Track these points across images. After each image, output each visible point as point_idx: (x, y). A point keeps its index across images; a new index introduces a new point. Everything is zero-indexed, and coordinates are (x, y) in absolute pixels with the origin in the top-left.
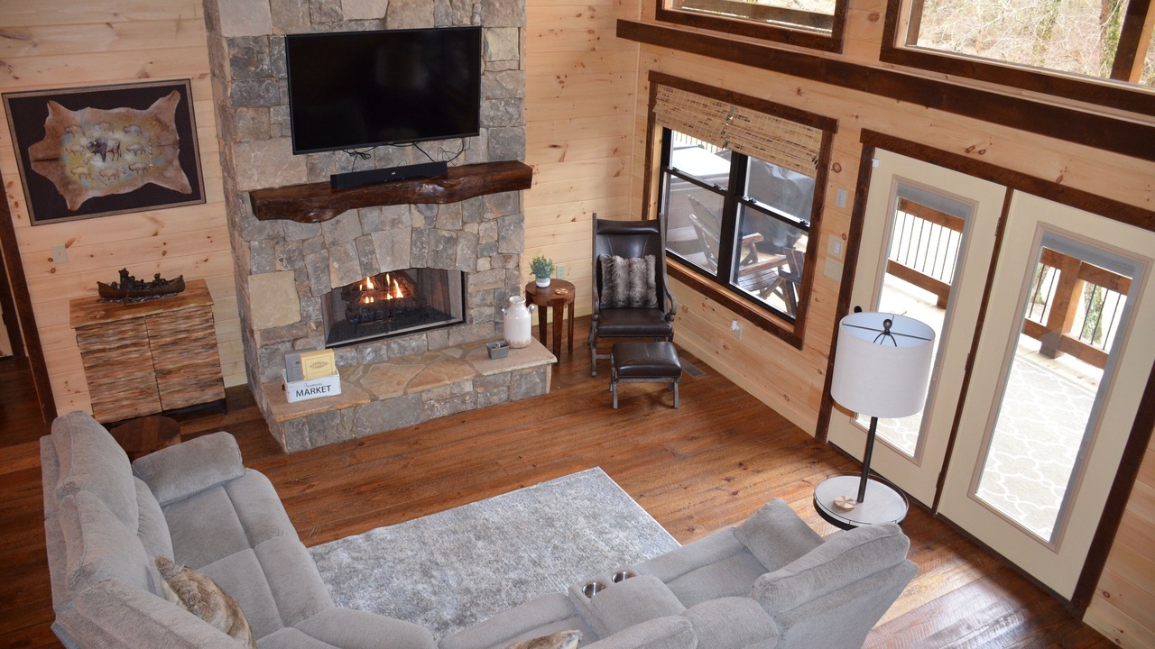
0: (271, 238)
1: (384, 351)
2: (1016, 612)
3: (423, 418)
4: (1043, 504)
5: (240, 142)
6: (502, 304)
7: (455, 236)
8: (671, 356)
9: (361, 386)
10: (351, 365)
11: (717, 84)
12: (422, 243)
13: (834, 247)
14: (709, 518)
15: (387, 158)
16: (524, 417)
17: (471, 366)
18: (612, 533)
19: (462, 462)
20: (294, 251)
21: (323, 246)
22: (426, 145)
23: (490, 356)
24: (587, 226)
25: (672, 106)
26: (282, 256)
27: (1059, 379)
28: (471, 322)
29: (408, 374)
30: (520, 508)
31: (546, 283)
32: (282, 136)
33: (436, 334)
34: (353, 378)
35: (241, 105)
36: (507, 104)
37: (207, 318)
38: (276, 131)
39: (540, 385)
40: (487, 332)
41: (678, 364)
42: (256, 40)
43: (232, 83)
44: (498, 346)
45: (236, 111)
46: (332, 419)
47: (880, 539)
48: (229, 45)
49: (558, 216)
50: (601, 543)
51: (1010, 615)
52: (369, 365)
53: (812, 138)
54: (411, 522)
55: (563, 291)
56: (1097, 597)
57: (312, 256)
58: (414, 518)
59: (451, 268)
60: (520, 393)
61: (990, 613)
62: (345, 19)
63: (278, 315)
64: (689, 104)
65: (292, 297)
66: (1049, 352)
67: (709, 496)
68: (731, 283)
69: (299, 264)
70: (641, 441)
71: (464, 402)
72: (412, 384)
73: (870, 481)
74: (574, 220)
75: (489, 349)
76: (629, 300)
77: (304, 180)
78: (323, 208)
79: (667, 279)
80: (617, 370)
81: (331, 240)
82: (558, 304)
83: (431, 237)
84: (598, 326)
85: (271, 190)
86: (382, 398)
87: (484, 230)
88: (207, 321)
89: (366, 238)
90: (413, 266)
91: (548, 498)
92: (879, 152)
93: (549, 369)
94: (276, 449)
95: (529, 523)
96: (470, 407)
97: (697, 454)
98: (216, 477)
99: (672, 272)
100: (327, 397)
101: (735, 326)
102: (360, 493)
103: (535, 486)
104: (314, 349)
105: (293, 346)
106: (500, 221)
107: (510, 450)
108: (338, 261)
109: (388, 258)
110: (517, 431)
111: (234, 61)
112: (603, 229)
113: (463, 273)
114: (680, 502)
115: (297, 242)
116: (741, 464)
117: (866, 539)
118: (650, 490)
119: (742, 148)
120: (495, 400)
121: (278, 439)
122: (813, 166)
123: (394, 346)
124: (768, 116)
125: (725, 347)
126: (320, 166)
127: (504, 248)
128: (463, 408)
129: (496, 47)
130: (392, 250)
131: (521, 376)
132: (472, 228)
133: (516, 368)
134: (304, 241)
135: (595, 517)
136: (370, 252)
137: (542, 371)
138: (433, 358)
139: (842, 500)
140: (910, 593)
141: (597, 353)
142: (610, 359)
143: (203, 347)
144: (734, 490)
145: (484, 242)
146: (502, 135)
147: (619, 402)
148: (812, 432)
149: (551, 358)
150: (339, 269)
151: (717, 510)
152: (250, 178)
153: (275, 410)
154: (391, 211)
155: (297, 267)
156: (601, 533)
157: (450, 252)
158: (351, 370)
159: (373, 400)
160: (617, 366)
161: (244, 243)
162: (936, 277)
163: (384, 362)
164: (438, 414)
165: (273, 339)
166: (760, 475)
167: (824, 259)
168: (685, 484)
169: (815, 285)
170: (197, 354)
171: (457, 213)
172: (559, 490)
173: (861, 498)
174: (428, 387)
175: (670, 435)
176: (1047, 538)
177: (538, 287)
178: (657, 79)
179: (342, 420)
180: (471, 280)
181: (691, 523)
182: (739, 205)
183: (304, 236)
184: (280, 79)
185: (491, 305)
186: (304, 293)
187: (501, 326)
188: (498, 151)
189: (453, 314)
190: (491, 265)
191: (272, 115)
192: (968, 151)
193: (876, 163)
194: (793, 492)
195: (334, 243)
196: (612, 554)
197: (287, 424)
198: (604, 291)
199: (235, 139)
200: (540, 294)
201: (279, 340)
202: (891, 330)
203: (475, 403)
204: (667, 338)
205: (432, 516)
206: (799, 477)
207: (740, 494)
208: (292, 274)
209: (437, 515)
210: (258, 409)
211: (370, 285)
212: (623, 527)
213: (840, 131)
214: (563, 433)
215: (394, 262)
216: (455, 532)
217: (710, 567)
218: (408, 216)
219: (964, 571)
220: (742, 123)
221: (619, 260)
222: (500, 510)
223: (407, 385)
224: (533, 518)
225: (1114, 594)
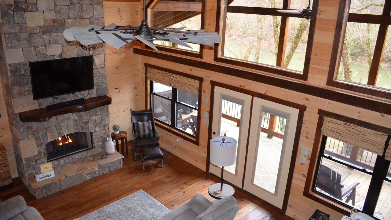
0: (26, 128)
1: (67, 161)
2: (268, 215)
3: (83, 181)
4: (272, 182)
5: (15, 97)
6: (104, 141)
7: (88, 121)
8: (159, 152)
9: (61, 173)
10: (56, 166)
11: (166, 67)
12: (77, 124)
13: (205, 115)
14: (178, 201)
15: (64, 98)
16: (116, 176)
17: (97, 162)
18: (149, 210)
19: (98, 194)
20: (35, 131)
21: (45, 128)
22: (76, 94)
23: (102, 158)
24: (129, 113)
25: (152, 74)
26: (31, 133)
27: (274, 145)
28: (95, 148)
29: (76, 167)
30: (119, 206)
31: (118, 132)
32: (29, 94)
33: (84, 153)
34: (58, 171)
35: (15, 85)
36: (102, 78)
37: (5, 156)
38: (27, 93)
39: (119, 166)
40: (100, 150)
41: (162, 154)
42: (19, 64)
43: (11, 78)
44: (104, 154)
45: (12, 87)
46: (53, 185)
47: (228, 201)
48: (9, 66)
49: (119, 110)
50: (146, 213)
51: (266, 216)
52: (62, 166)
53: (196, 83)
54: (85, 216)
55: (123, 135)
56: (288, 207)
57: (41, 132)
58: (85, 214)
59: (87, 131)
60: (113, 169)
61: (261, 216)
62: (48, 55)
63: (30, 153)
64: (158, 73)
65: (35, 146)
66: (270, 137)
67: (177, 194)
68: (175, 127)
69: (37, 135)
70: (154, 179)
71: (95, 174)
72: (78, 170)
73: (224, 184)
74: (124, 111)
75: (102, 156)
76: (144, 135)
77: (37, 108)
78: (45, 117)
79: (155, 127)
80: (143, 158)
81: (47, 126)
82: (122, 139)
83: (80, 122)
84: (135, 145)
85: (26, 112)
86: (69, 176)
87: (98, 118)
88: (5, 157)
89: (59, 124)
90: (75, 132)
91: (127, 201)
92: (216, 87)
93: (122, 160)
94: (34, 198)
95: (123, 210)
96: (97, 175)
97: (171, 182)
98: (18, 211)
99: (157, 125)
100: (50, 178)
101: (178, 140)
102: (66, 209)
103: (123, 199)
104: (44, 163)
105: (36, 162)
106: (102, 115)
107: (113, 188)
108: (50, 133)
109: (67, 130)
110: (114, 181)
111: (11, 71)
112: (134, 113)
113: (91, 132)
114: (169, 197)
115: (36, 128)
116: (185, 183)
117: (224, 201)
118: (159, 195)
119: (175, 86)
120: (105, 172)
121: (34, 194)
122: (197, 92)
123: (70, 158)
124: (183, 77)
125: (175, 147)
126: (42, 103)
127: (104, 123)
128: (95, 176)
129: (97, 61)
130: (68, 127)
131: (113, 163)
132: (93, 118)
133: (111, 161)
134: (38, 127)
135: (143, 205)
136: (60, 129)
137: (119, 161)
138: (83, 161)
139: (216, 191)
140: (238, 214)
141: (136, 153)
142: (141, 154)
143: (4, 166)
144: (184, 191)
145: (97, 122)
146: (101, 88)
147: (145, 168)
148: (205, 170)
149: (122, 157)
150: (50, 135)
151: (180, 198)
152: (19, 109)
153: (32, 185)
154: (66, 115)
155: (36, 136)
156: (146, 210)
157: (87, 126)
158: (57, 168)
159: (66, 177)
160: (143, 157)
161: (17, 130)
162: (236, 117)
163: (67, 164)
164: (87, 179)
165: (29, 161)
166: (191, 185)
167: (203, 119)
168: (169, 191)
169: (201, 126)
170: (1, 169)
171: (88, 114)
172: (131, 199)
173: (221, 190)
174: (83, 171)
175: (162, 177)
176: (274, 192)
177: (115, 134)
178: (147, 66)
179: (56, 185)
180: (94, 134)
181: (172, 203)
182: (176, 103)
183: (38, 126)
184: (27, 76)
185: (101, 142)
186: (39, 145)
187: (104, 148)
188: (100, 93)
189: (89, 146)
190: (100, 129)
191: (25, 88)
192: (240, 86)
193: (215, 90)
194: (201, 189)
195: (48, 127)
196: (150, 216)
197: (37, 189)
198: (136, 133)
199: (13, 96)
200: (116, 136)
201: (31, 161)
202: (225, 141)
203: (99, 174)
204: (157, 146)
205: (91, 213)
206: (202, 185)
207: (186, 192)
208: (35, 139)
209: (93, 212)
210: (24, 185)
211: (60, 139)
212: (152, 208)
213: (204, 81)
214: (129, 180)
215: (69, 131)
216: (100, 217)
217: (181, 216)
218: (73, 116)
219: (253, 206)
220: (175, 79)
221: (140, 123)
222: (113, 208)
223: (77, 171)
224: (124, 209)
225: (292, 206)
